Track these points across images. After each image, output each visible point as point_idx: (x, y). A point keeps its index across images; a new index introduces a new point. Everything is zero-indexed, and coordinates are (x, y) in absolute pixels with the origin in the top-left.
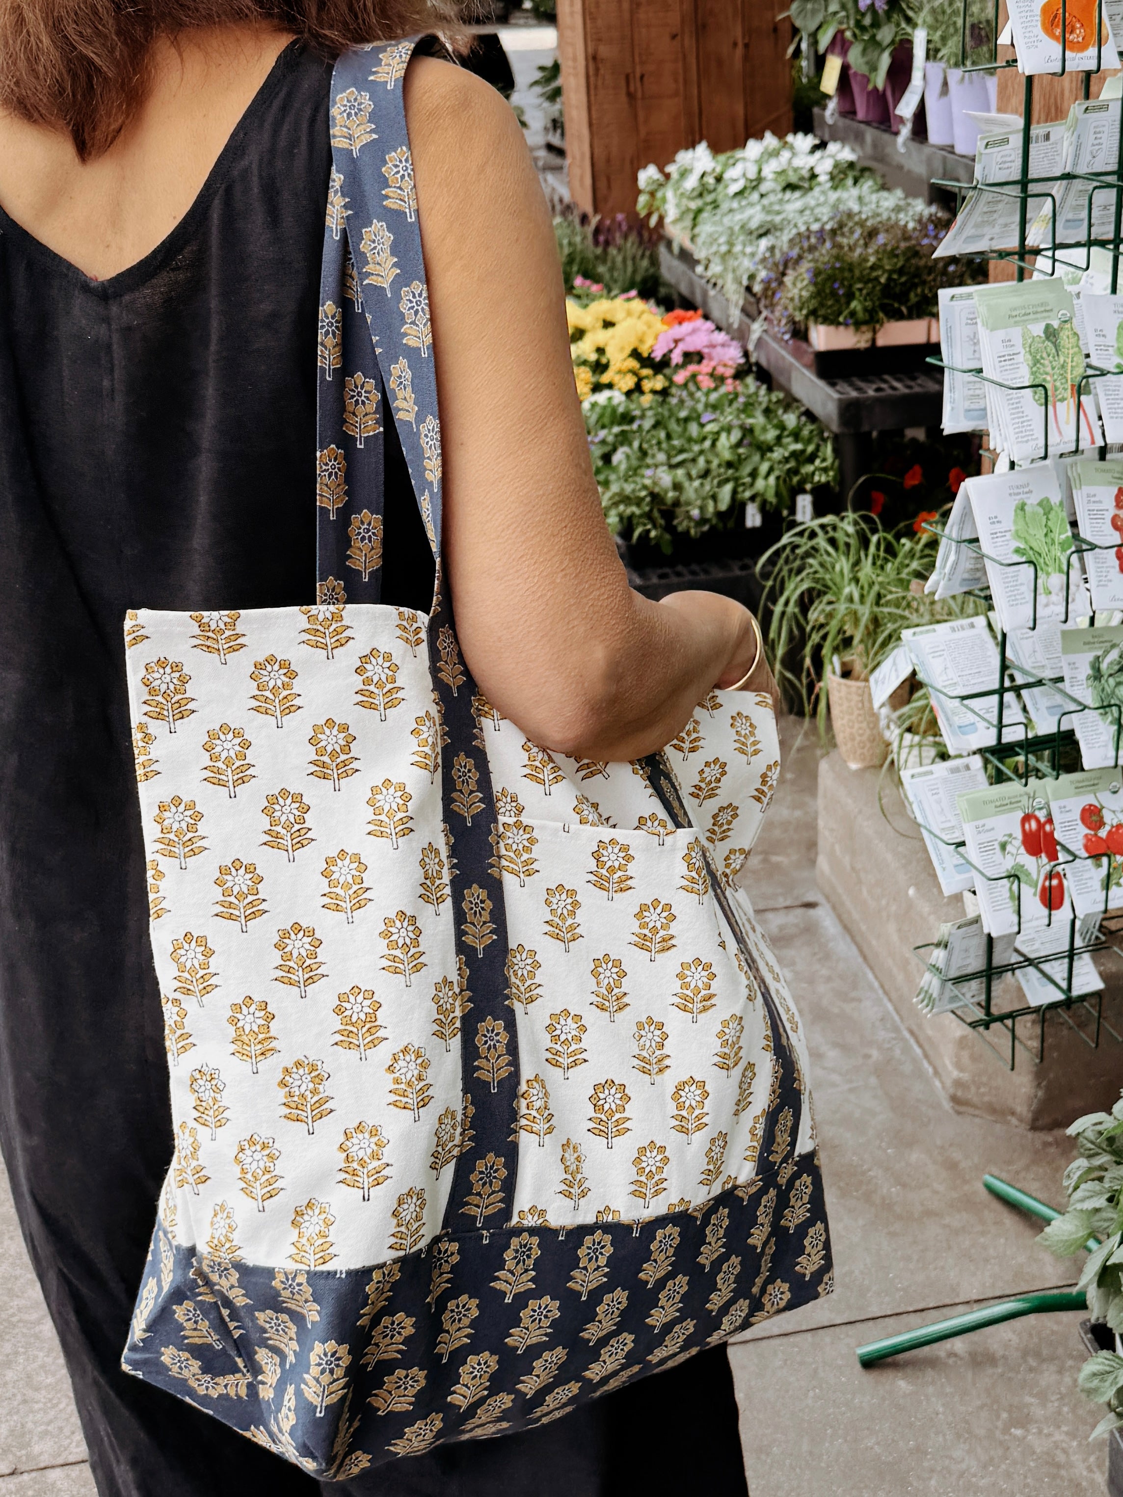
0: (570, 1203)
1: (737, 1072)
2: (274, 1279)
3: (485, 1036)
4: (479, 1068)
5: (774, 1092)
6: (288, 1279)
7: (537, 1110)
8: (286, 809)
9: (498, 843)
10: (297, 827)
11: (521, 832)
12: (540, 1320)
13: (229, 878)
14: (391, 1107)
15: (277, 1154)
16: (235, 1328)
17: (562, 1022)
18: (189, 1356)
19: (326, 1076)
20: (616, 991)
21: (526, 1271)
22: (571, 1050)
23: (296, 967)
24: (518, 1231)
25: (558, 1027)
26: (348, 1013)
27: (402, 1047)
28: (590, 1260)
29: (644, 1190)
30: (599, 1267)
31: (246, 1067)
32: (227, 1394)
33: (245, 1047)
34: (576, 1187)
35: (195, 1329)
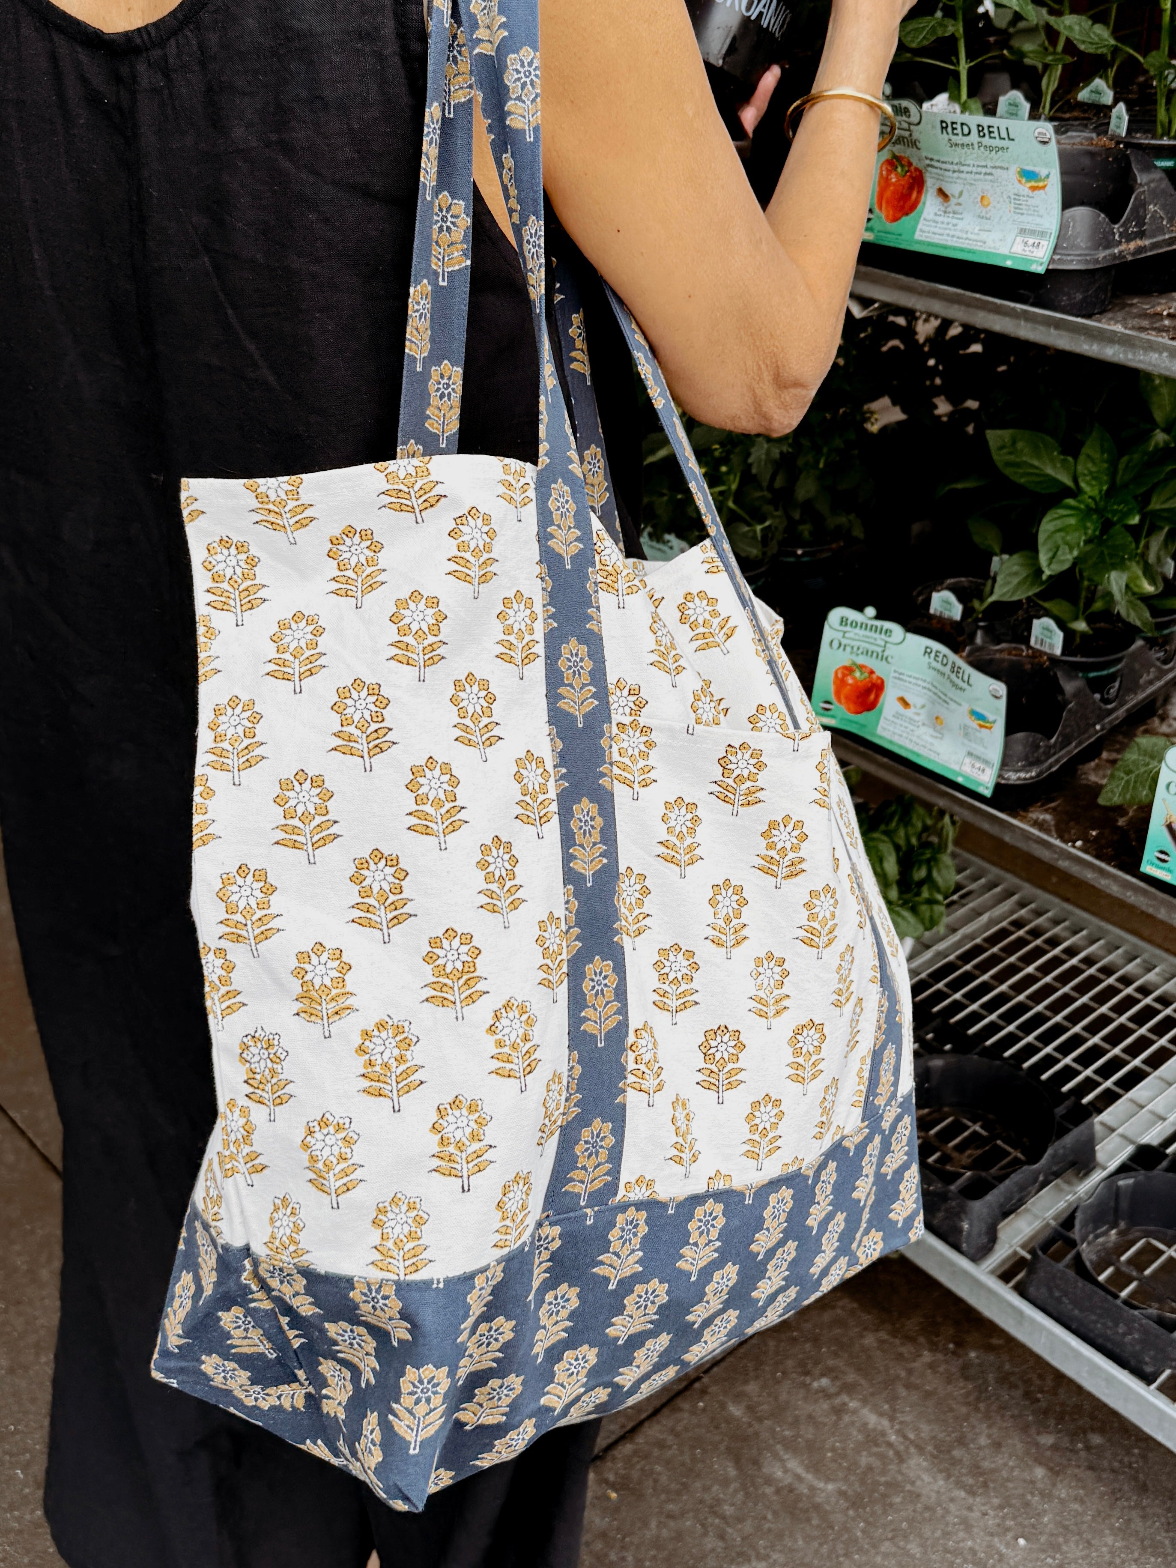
0: (679, 1169)
1: (849, 1008)
2: (353, 1289)
3: (593, 980)
4: (586, 1019)
5: (880, 1028)
6: (370, 1290)
7: (647, 1064)
8: (360, 705)
9: (611, 747)
10: (374, 726)
11: (638, 734)
12: (646, 1306)
13: (291, 794)
14: (494, 1075)
15: (355, 1137)
16: (296, 1336)
17: (672, 958)
18: (236, 1366)
19: (415, 1039)
20: (735, 921)
21: (633, 1251)
22: (680, 990)
23: (376, 904)
24: (623, 1207)
25: (667, 964)
26: (441, 962)
27: (504, 1002)
28: (701, 1233)
29: (757, 1150)
30: (710, 1241)
31: (315, 1030)
32: (281, 1406)
33: (314, 1005)
34: (687, 1151)
35: (246, 1338)
